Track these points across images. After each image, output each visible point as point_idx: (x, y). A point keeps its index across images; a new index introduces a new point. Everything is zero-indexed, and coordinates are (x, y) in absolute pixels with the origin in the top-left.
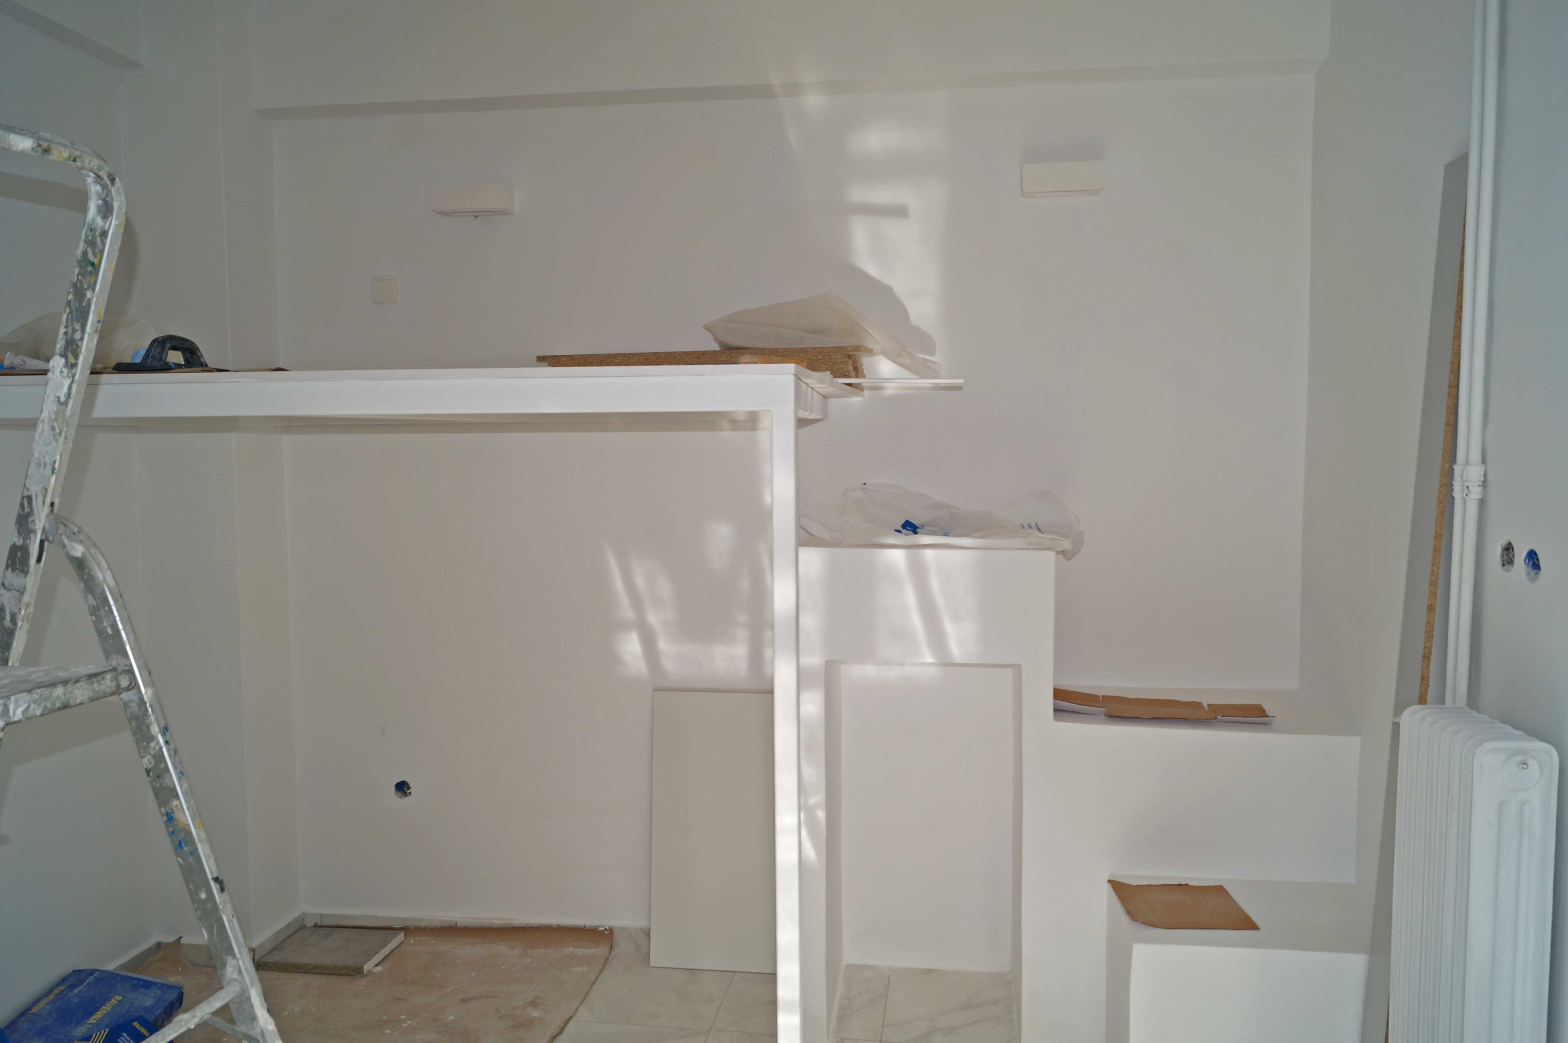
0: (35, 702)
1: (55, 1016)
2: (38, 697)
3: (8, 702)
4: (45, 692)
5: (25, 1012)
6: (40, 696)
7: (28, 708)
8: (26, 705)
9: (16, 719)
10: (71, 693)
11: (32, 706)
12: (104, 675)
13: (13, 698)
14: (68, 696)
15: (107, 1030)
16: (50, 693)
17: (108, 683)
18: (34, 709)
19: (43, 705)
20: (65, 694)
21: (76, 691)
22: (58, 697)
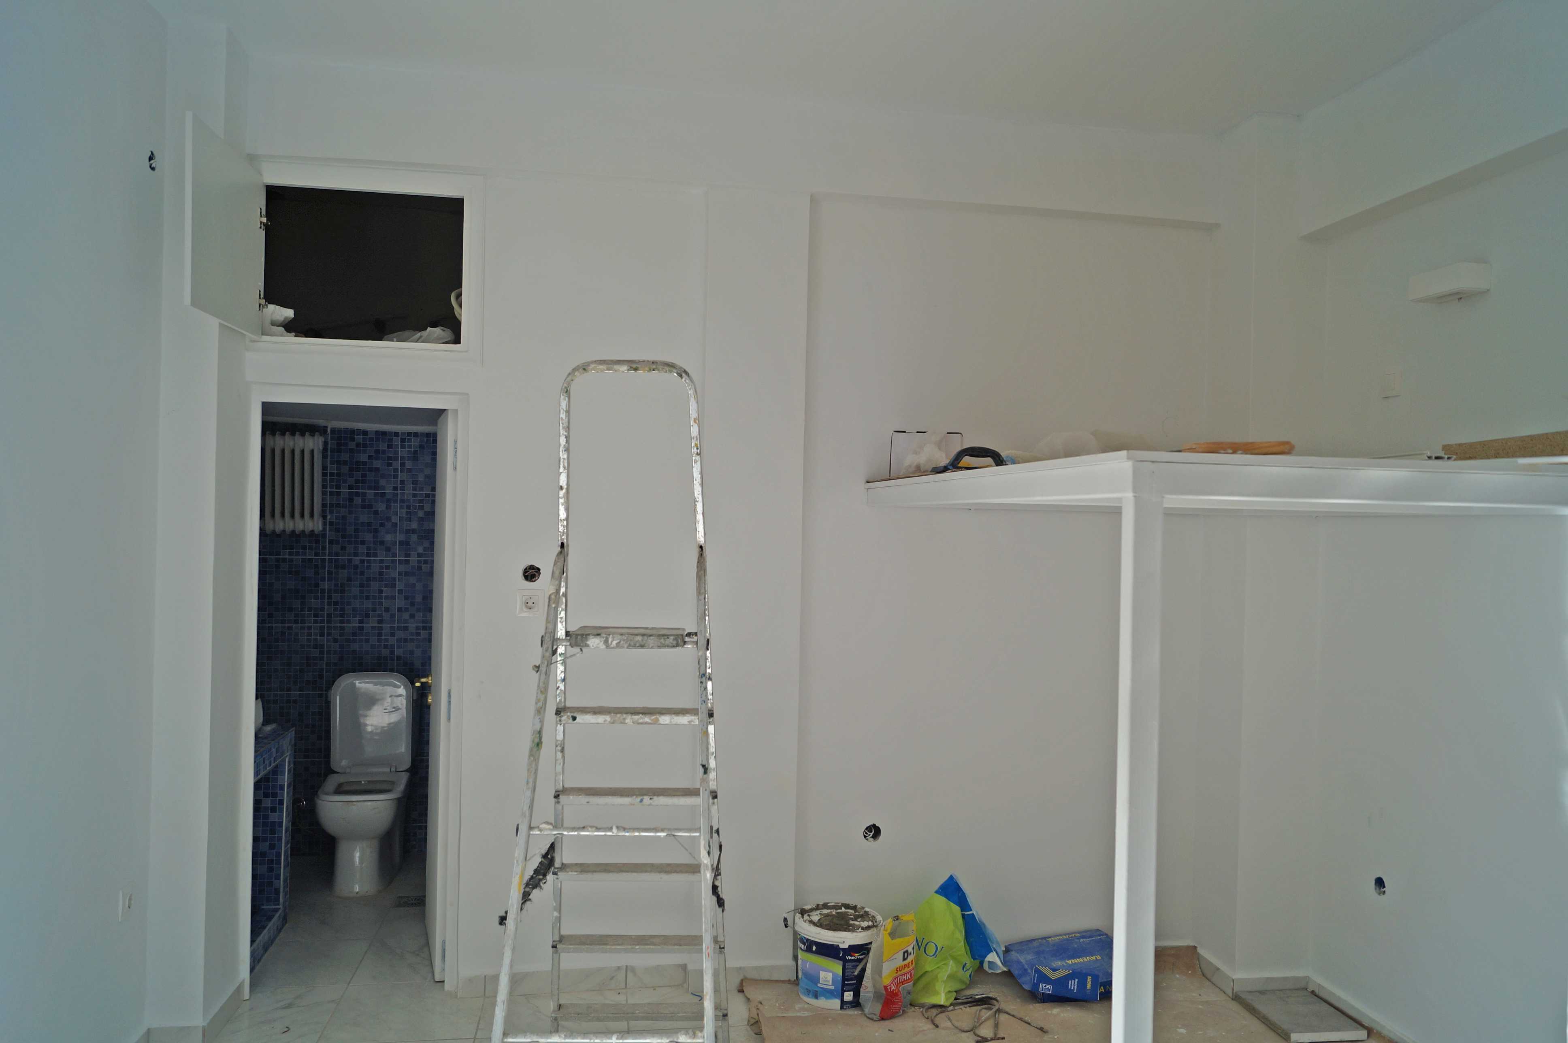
0: (624, 640)
1: (1055, 948)
2: (626, 638)
3: (608, 637)
4: (631, 637)
5: (1045, 938)
6: (627, 638)
7: (619, 642)
8: (618, 641)
9: (612, 646)
10: (646, 640)
11: (622, 642)
12: (669, 636)
13: (611, 636)
14: (645, 642)
15: (1071, 971)
16: (634, 638)
17: (671, 641)
18: (623, 644)
19: (629, 643)
20: (642, 640)
21: (649, 640)
22: (638, 641)
